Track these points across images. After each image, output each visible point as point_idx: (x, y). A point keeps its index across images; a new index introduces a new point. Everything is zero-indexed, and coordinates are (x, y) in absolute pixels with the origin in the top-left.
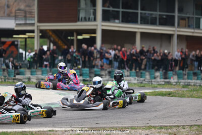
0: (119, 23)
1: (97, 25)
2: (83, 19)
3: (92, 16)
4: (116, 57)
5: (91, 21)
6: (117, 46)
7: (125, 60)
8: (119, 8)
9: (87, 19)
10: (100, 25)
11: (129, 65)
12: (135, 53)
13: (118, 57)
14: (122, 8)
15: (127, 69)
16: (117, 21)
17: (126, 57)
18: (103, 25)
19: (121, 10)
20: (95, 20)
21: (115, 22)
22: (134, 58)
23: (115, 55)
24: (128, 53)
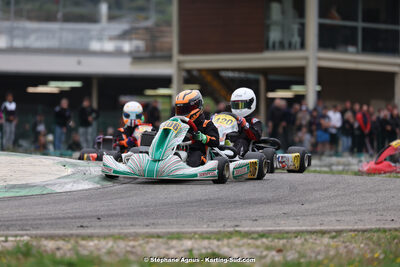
0: (357, 53)
1: (306, 59)
2: (277, 45)
3: (296, 39)
4: (347, 126)
5: (295, 49)
6: (353, 103)
7: (367, 131)
8: (356, 20)
9: (287, 45)
10: (313, 58)
11: (375, 144)
12: (388, 117)
13: (352, 126)
14: (364, 21)
15: (371, 151)
16: (351, 49)
17: (369, 127)
18: (320, 59)
19: (360, 25)
20: (303, 46)
21: (346, 52)
22: (389, 128)
23: (345, 122)
24: (374, 118)
